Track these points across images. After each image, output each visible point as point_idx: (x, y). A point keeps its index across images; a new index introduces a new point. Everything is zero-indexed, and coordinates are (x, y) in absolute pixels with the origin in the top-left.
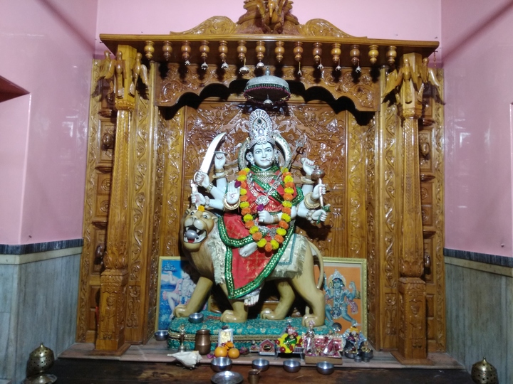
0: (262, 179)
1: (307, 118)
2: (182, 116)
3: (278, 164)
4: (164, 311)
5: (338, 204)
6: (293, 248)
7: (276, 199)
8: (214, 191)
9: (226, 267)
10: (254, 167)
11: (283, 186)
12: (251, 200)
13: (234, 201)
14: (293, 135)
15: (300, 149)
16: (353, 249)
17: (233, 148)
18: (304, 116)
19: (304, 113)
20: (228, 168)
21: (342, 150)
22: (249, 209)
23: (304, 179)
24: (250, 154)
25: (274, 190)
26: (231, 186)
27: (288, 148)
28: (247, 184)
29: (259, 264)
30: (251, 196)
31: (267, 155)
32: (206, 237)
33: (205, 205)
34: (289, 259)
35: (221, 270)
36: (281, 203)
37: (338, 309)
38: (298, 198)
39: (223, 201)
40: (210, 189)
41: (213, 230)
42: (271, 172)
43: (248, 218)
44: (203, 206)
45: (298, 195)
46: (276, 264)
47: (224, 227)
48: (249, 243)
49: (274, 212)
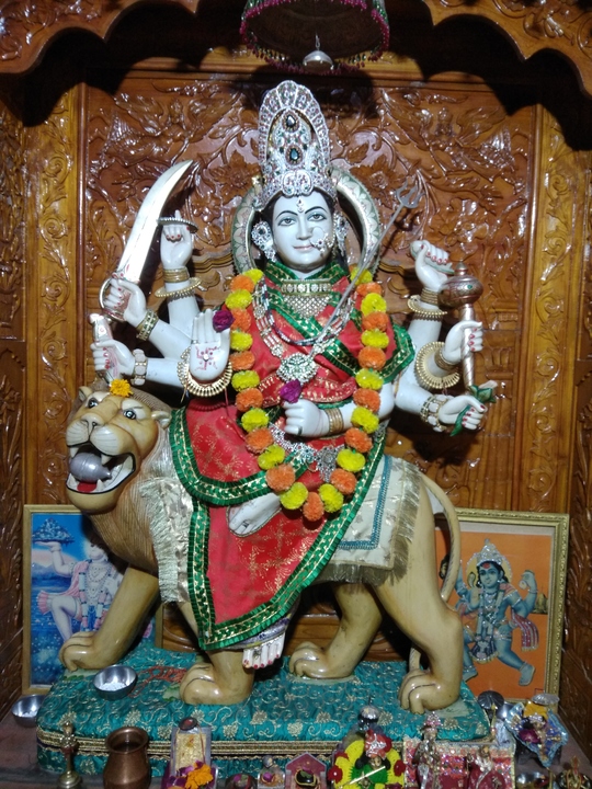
0: (297, 304)
1: (428, 126)
2: (71, 113)
3: (342, 259)
4: (43, 640)
5: (500, 370)
6: (381, 499)
7: (336, 364)
8: (161, 334)
9: (190, 559)
10: (275, 268)
11: (357, 326)
12: (264, 365)
13: (211, 372)
14: (387, 175)
15: (405, 217)
16: (533, 486)
17: (219, 211)
18: (419, 118)
19: (420, 110)
20: (203, 268)
21: (521, 220)
22: (260, 394)
23: (413, 303)
24: (262, 227)
25: (333, 336)
26: (201, 326)
27: (372, 210)
28: (254, 319)
29: (286, 553)
30: (264, 354)
31: (311, 230)
32: (135, 471)
33: (133, 377)
34: (370, 533)
35: (179, 565)
36: (351, 374)
37: (488, 638)
38: (397, 359)
39: (180, 367)
40: (147, 331)
41: (156, 450)
42: (323, 283)
43: (254, 421)
44: (128, 378)
45: (398, 350)
46: (336, 548)
47: (188, 444)
48: (255, 497)
49: (331, 403)
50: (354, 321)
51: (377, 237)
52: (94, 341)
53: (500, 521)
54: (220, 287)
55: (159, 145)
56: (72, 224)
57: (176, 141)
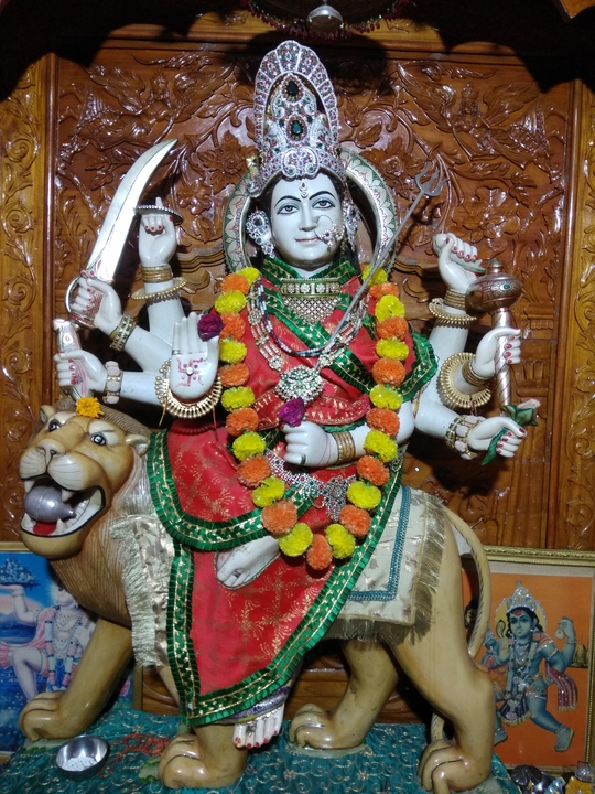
0: (300, 309)
5: (533, 385)
6: (399, 540)
7: (346, 378)
11: (371, 333)
12: (260, 380)
13: (195, 389)
14: (402, 160)
15: (423, 208)
16: (571, 520)
17: (209, 201)
18: (440, 95)
19: (441, 85)
20: (191, 267)
21: (557, 211)
22: (255, 415)
23: (436, 306)
24: (258, 217)
25: (342, 346)
26: (184, 333)
27: (387, 199)
28: (248, 326)
29: (286, 607)
30: (259, 367)
31: (317, 220)
32: (105, 507)
33: (105, 393)
34: (386, 580)
35: (157, 621)
36: (363, 391)
37: (519, 696)
38: (417, 372)
39: (159, 383)
40: (121, 339)
41: (131, 482)
42: (330, 282)
43: (247, 448)
44: (99, 395)
45: (418, 362)
46: (345, 601)
47: (169, 474)
48: (249, 540)
49: (340, 425)
50: (367, 328)
51: (393, 230)
52: (58, 352)
53: (534, 561)
54: (210, 289)
55: (140, 126)
56: (39, 217)
57: (159, 120)
